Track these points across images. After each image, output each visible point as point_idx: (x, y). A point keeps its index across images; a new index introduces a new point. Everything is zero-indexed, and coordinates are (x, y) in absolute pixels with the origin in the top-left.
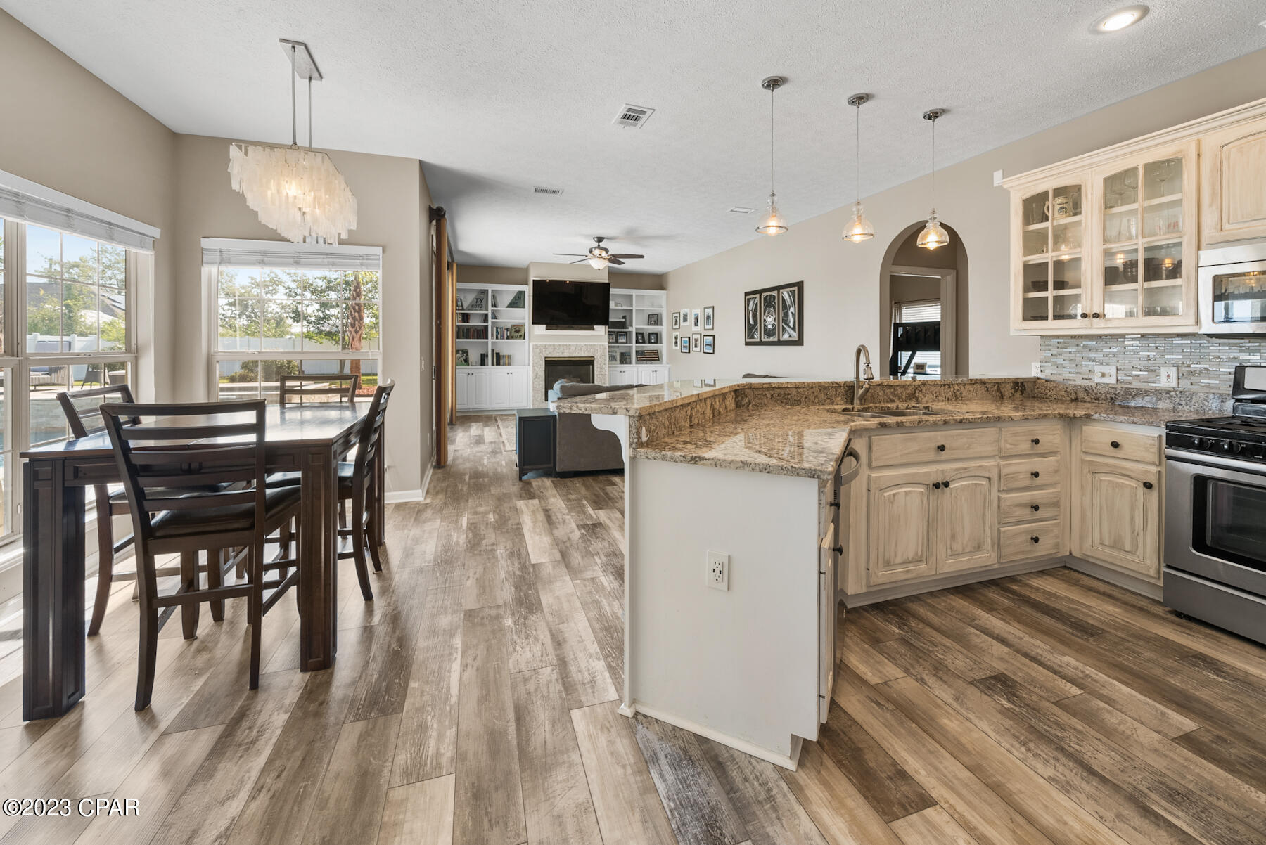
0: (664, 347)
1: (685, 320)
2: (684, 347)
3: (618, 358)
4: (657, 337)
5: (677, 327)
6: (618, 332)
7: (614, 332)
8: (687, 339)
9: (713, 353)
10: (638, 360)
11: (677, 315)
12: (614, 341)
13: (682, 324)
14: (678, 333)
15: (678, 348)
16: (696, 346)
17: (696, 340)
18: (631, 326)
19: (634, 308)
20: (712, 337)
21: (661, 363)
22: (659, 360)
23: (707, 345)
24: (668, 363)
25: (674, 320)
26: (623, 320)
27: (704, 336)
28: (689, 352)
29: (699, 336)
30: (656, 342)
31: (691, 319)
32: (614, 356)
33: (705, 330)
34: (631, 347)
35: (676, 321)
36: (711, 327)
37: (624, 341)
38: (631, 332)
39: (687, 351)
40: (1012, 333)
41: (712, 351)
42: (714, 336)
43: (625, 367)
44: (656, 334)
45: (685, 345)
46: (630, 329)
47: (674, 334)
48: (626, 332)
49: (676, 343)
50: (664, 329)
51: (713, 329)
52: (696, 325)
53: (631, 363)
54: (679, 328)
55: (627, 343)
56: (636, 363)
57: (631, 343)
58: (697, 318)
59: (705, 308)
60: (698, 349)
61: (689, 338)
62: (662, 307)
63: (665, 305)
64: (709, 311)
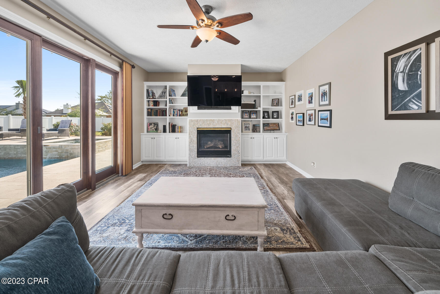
0: (283, 121)
1: (300, 99)
2: (299, 121)
3: (251, 128)
4: (278, 114)
5: (293, 106)
6: (251, 111)
8: (302, 115)
9: (330, 127)
10: (264, 130)
11: (293, 97)
12: (248, 117)
13: (297, 103)
14: (294, 111)
15: (294, 121)
16: (310, 120)
17: (311, 115)
18: (260, 107)
19: (262, 95)
20: (328, 112)
21: (281, 132)
22: (279, 130)
23: (321, 119)
24: (286, 132)
25: (291, 101)
26: (254, 103)
27: (319, 111)
28: (303, 125)
29: (313, 112)
30: (278, 118)
31: (306, 99)
32: (248, 127)
33: (320, 105)
34: (260, 121)
35: (292, 102)
36: (327, 102)
37: (255, 117)
38: (260, 111)
39: (302, 124)
41: (328, 125)
42: (331, 111)
43: (255, 135)
44: (278, 112)
45: (300, 119)
46: (259, 109)
47: (291, 111)
48: (256, 111)
49: (292, 118)
50: (284, 109)
51: (330, 104)
52: (310, 102)
53: (260, 132)
54: (295, 107)
55: (257, 118)
56: (263, 132)
57: (260, 118)
58: (311, 97)
59: (320, 86)
60: (313, 123)
61: (303, 114)
62: (281, 93)
63: (283, 91)
64: (326, 88)
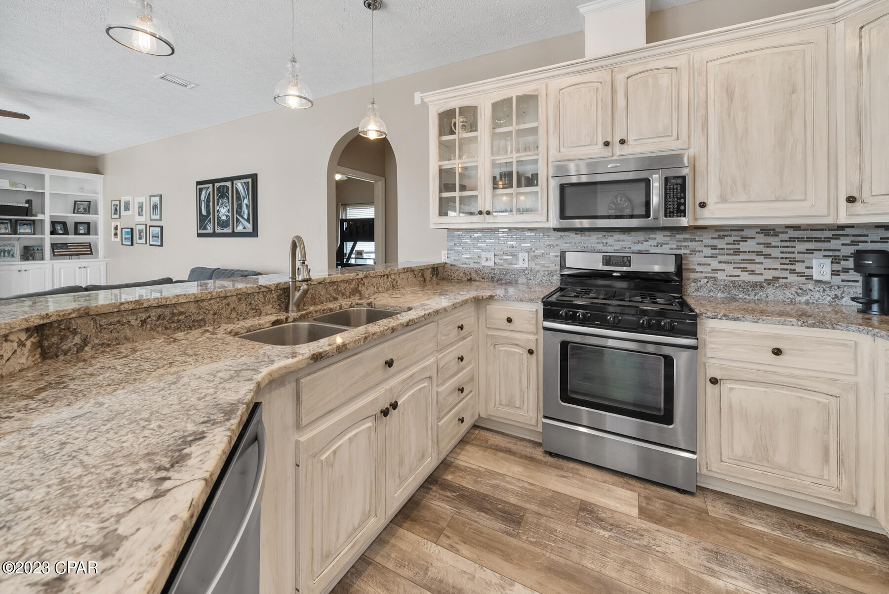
0: (101, 239)
1: (127, 208)
2: (126, 238)
3: (18, 253)
4: (89, 228)
5: (117, 216)
6: (17, 220)
7: (10, 220)
8: (129, 230)
9: (162, 245)
10: (55, 255)
11: (117, 203)
12: (9, 230)
13: (123, 213)
14: (118, 224)
15: (119, 239)
16: (140, 238)
17: (141, 232)
18: (43, 213)
19: (47, 192)
20: (159, 229)
21: (97, 257)
22: (92, 254)
23: (153, 237)
24: (105, 258)
25: (113, 208)
26: (27, 205)
27: (150, 226)
28: (132, 244)
29: (144, 227)
30: (88, 233)
31: (134, 209)
32: (9, 252)
33: (151, 220)
34: (43, 240)
35: (116, 210)
36: (158, 217)
37: (28, 231)
38: (42, 221)
39: (130, 243)
40: (432, 226)
41: (159, 244)
42: (162, 227)
43: (30, 265)
44: (88, 224)
45: (127, 236)
46: (40, 217)
47: (113, 224)
48: (34, 221)
49: (116, 234)
50: (101, 219)
51: (161, 220)
52: (140, 214)
53: (43, 259)
54: (120, 218)
55: (34, 234)
56: (51, 259)
57: (43, 233)
58: (141, 207)
59: (151, 196)
60: (143, 241)
61: (132, 229)
62: (96, 193)
63: (100, 190)
64: (156, 200)
